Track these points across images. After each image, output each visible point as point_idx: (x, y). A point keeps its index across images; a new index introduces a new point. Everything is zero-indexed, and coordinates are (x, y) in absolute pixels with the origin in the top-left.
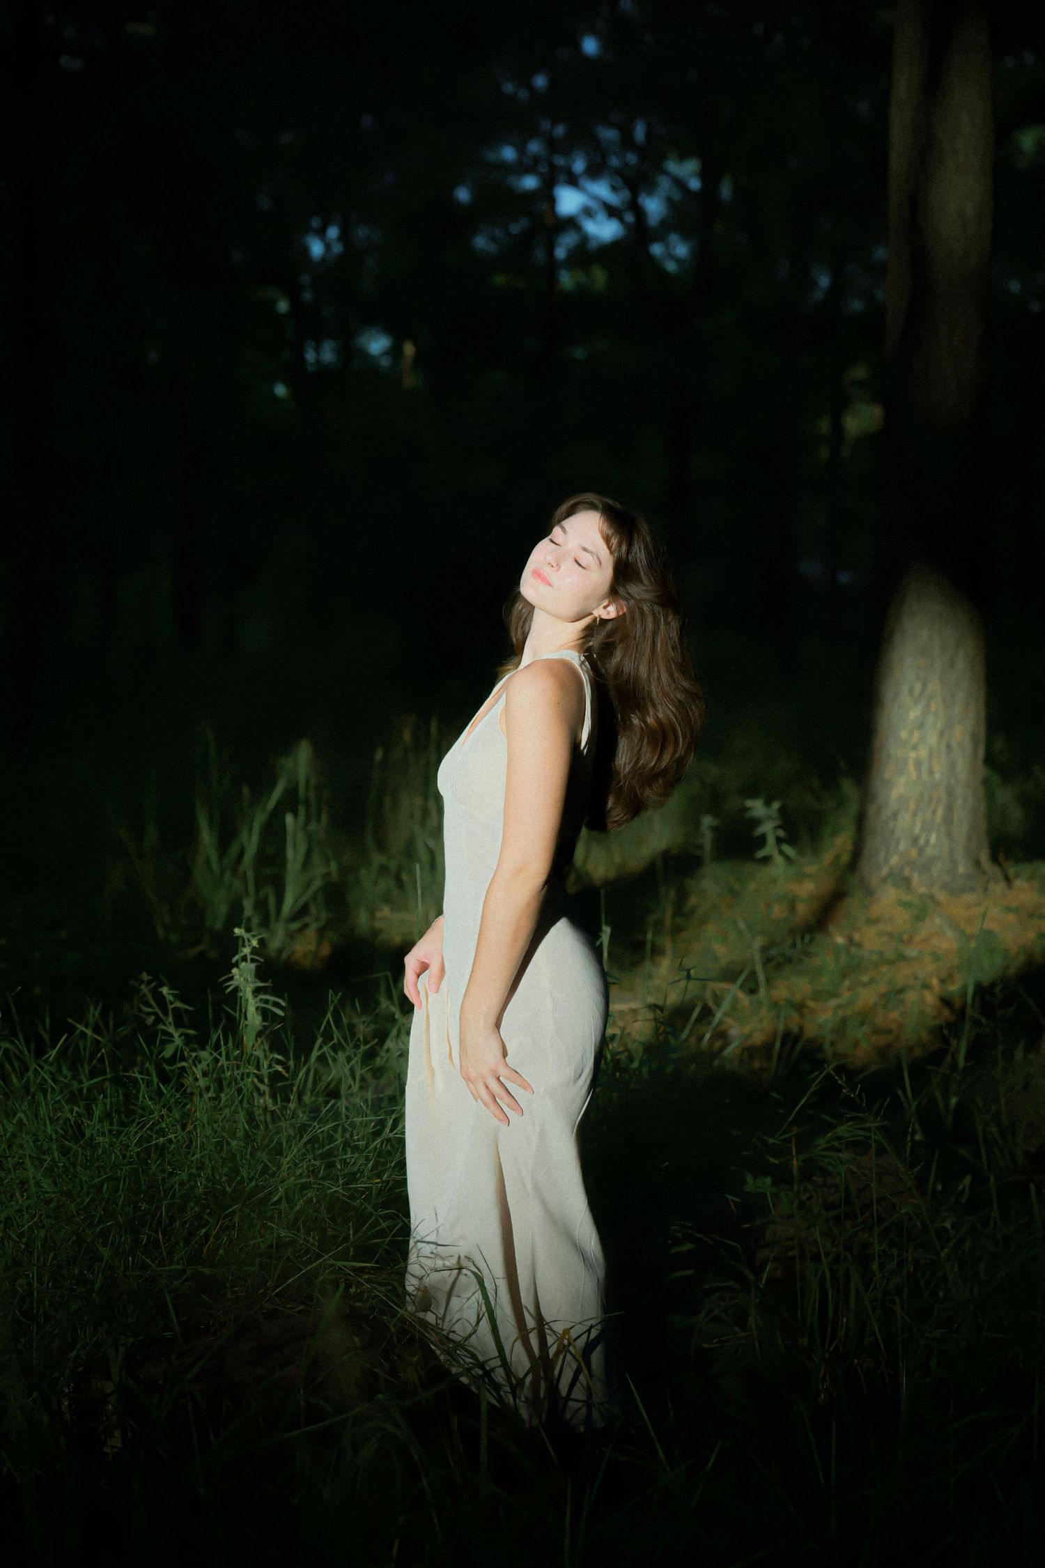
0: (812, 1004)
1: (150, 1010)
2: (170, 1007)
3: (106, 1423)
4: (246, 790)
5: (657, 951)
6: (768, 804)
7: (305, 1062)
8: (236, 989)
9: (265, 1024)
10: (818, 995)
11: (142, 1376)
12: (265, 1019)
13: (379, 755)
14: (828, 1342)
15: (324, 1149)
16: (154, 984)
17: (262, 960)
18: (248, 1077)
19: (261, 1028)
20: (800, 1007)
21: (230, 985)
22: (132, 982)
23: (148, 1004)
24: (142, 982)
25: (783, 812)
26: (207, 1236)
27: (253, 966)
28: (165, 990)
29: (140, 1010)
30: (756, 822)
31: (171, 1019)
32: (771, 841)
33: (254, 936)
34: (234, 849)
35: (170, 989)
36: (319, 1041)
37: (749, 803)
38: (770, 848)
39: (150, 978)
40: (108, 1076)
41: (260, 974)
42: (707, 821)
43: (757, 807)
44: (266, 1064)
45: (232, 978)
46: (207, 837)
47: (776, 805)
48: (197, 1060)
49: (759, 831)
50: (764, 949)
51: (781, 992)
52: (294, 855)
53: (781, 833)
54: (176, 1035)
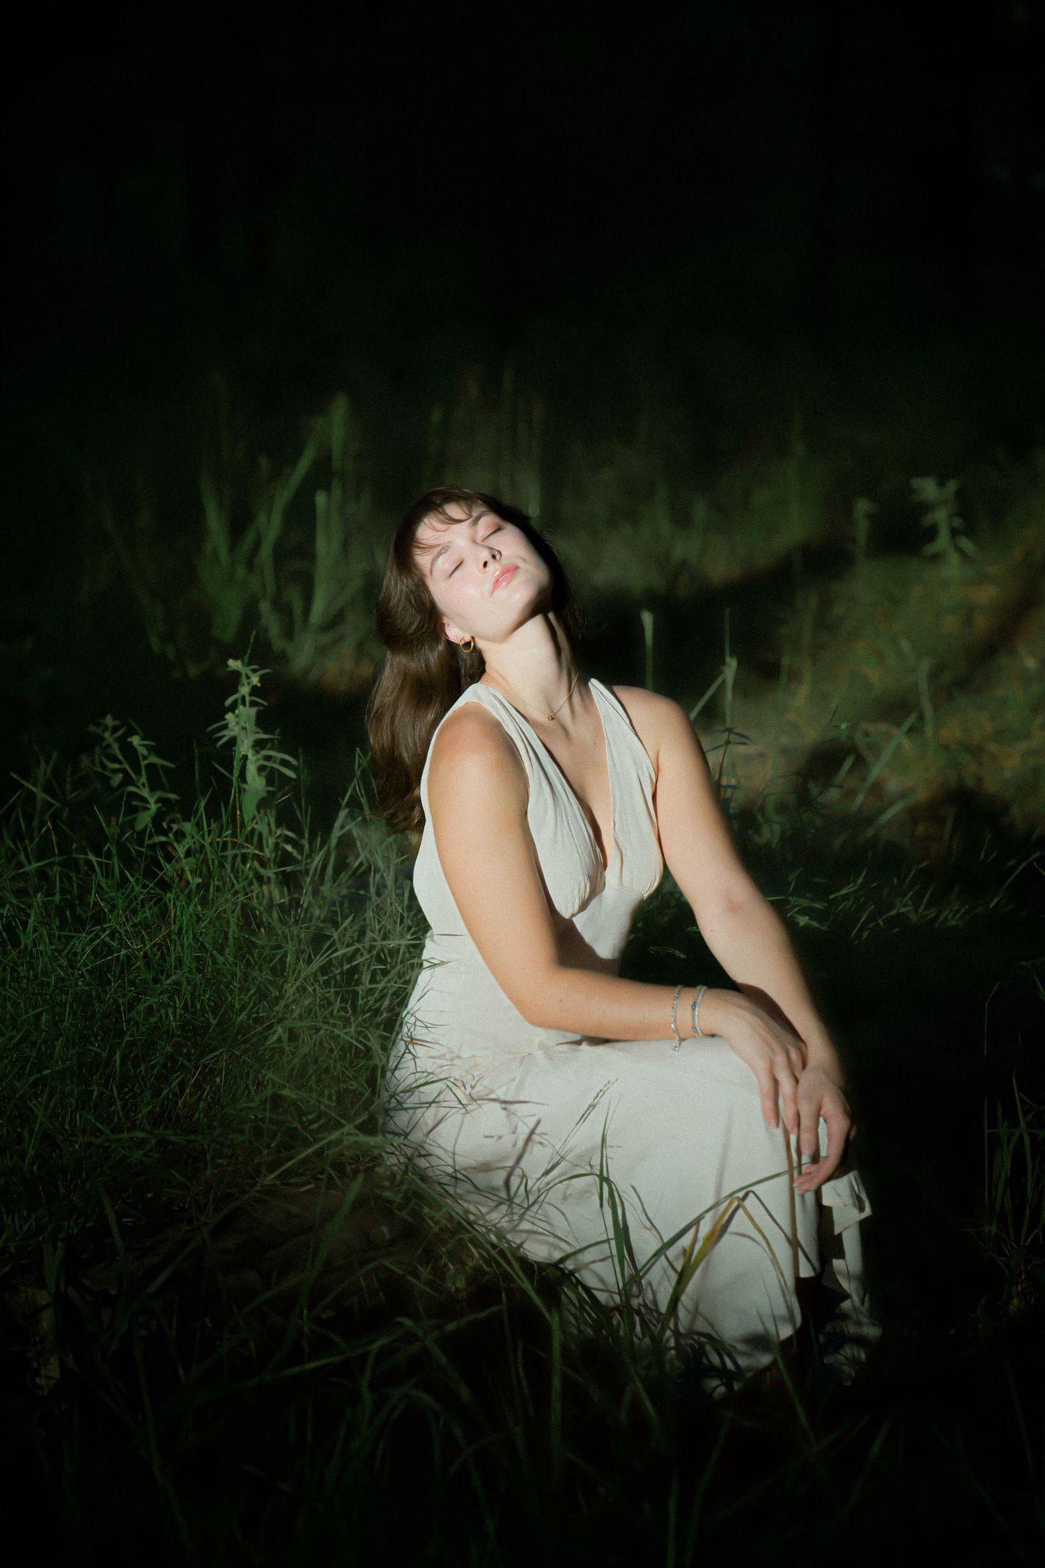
0: (993, 747)
1: (116, 766)
2: (143, 763)
3: (39, 1346)
4: (264, 462)
5: (795, 676)
6: (941, 484)
7: (324, 843)
8: (233, 741)
9: (270, 789)
10: (1001, 736)
11: (88, 1283)
12: (269, 782)
13: (436, 416)
14: (1024, 1229)
15: (343, 969)
16: (120, 733)
17: (266, 704)
18: (244, 861)
19: (264, 794)
20: (977, 751)
21: (224, 736)
22: (92, 729)
23: (114, 759)
24: (106, 728)
25: (961, 495)
26: (182, 1085)
27: (253, 711)
28: (136, 740)
29: (104, 767)
30: (925, 508)
31: (144, 779)
32: (944, 533)
33: (254, 671)
34: (249, 538)
35: (143, 739)
36: (343, 814)
37: (916, 482)
38: (942, 542)
39: (117, 723)
40: (57, 859)
41: (263, 721)
42: (863, 507)
43: (928, 488)
44: (271, 841)
45: (225, 727)
46: (215, 522)
47: (952, 486)
48: (180, 835)
49: (928, 520)
50: (932, 676)
51: (953, 731)
52: (326, 546)
53: (958, 522)
54: (152, 800)
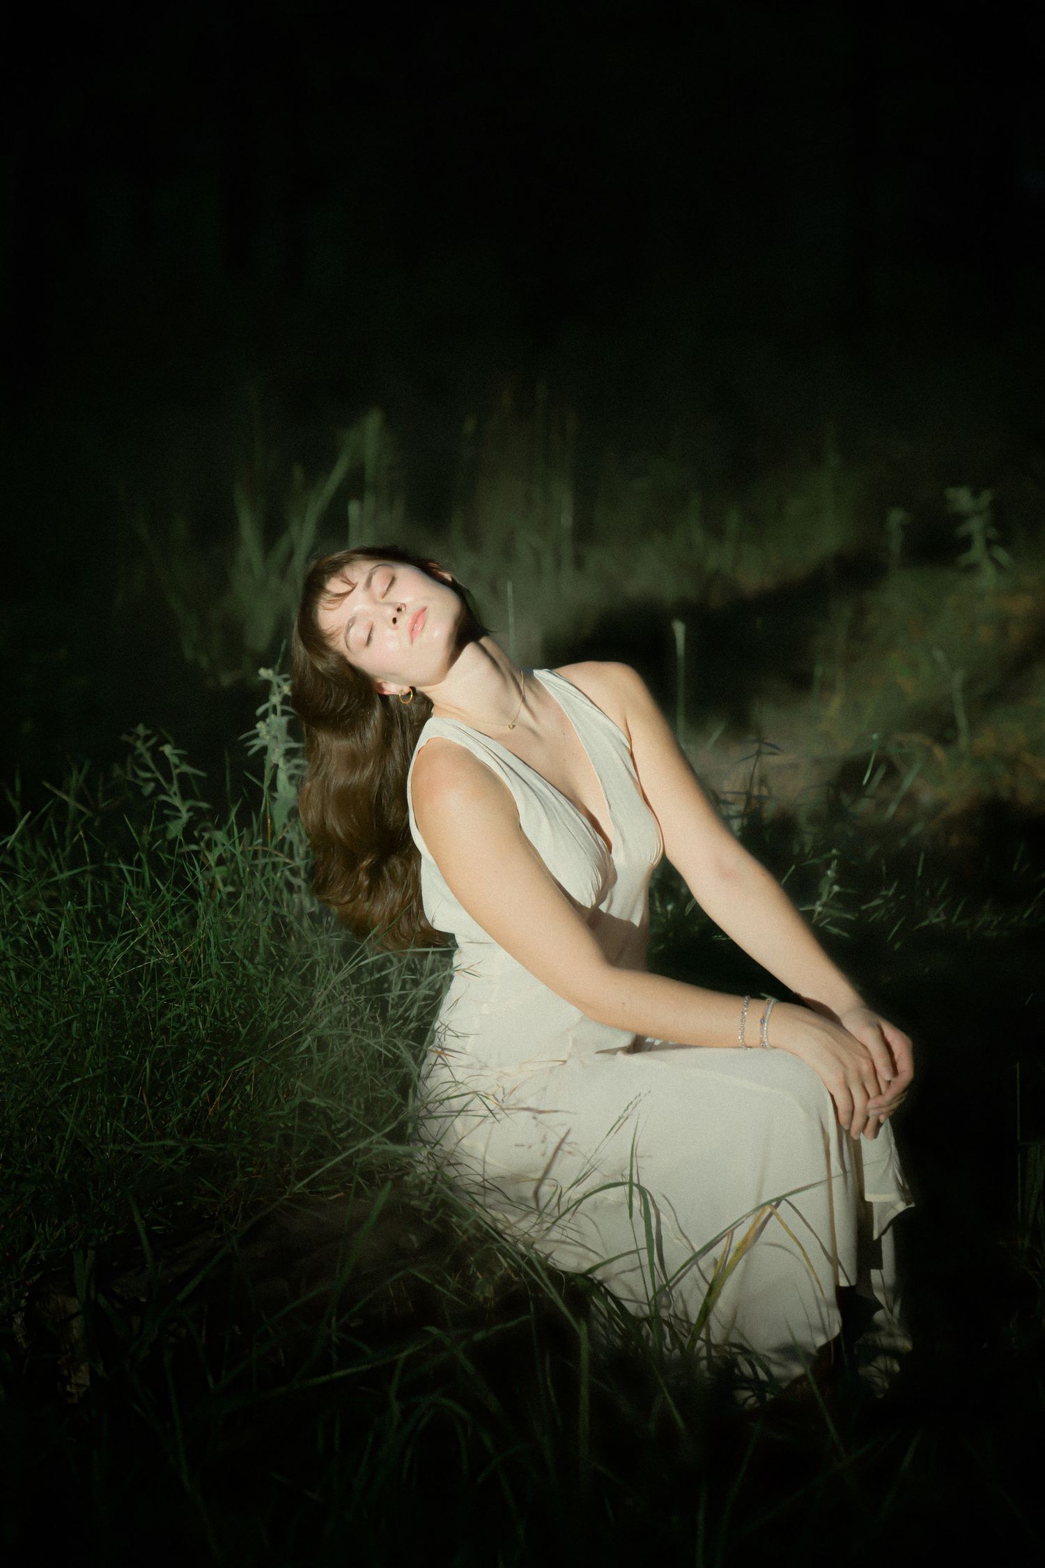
0: (1027, 758)
1: (148, 775)
2: (175, 772)
3: (70, 1353)
4: (298, 472)
5: (828, 686)
6: (976, 494)
8: (264, 750)
10: (1037, 747)
11: (118, 1291)
15: (373, 978)
16: (152, 742)
18: (275, 870)
20: (1012, 762)
21: (254, 745)
22: (124, 737)
23: (146, 768)
24: (138, 737)
25: (995, 505)
26: (212, 1093)
27: (284, 720)
28: (167, 749)
29: (136, 775)
30: (961, 518)
31: (175, 788)
32: (978, 543)
33: (286, 680)
35: (175, 748)
37: (951, 493)
38: (977, 552)
39: (149, 732)
40: (89, 868)
41: (293, 730)
42: (896, 517)
43: (962, 498)
44: (302, 850)
45: (256, 736)
46: (248, 531)
47: (986, 497)
48: (212, 844)
49: (962, 530)
50: (967, 687)
51: (987, 741)
53: (993, 532)
54: (183, 810)
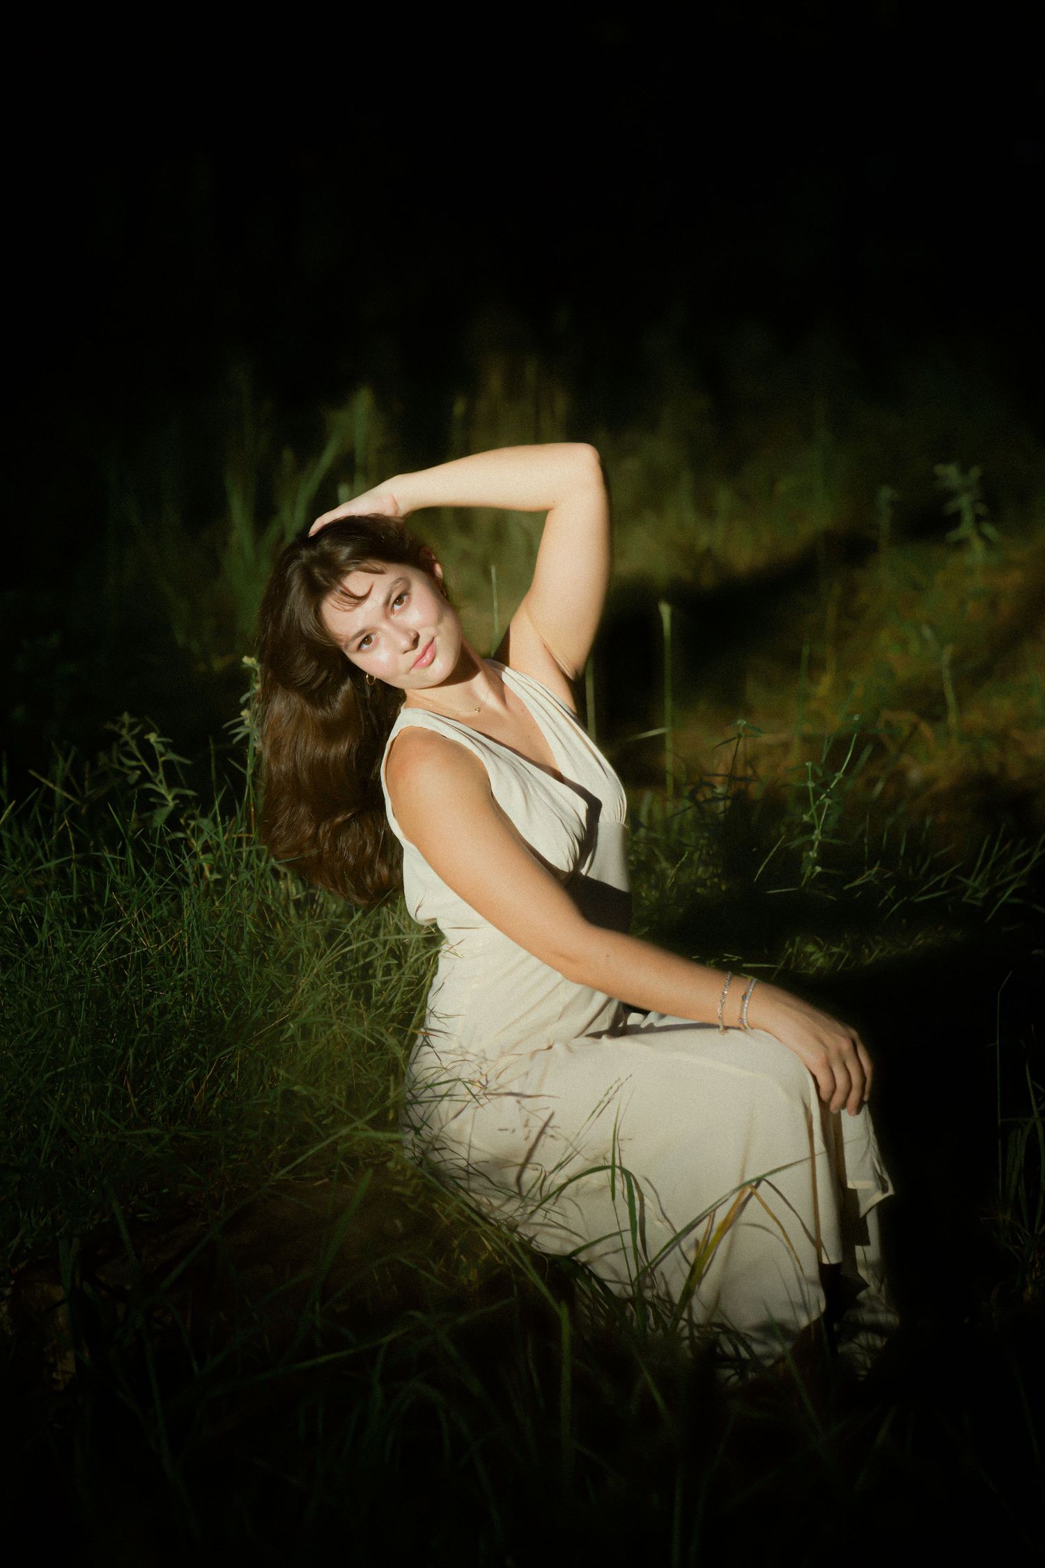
0: (1016, 734)
1: (134, 763)
2: (161, 760)
3: (55, 1341)
4: (288, 456)
5: (816, 666)
6: (964, 470)
8: (247, 738)
10: (1026, 722)
11: (103, 1279)
13: (459, 408)
16: (138, 729)
18: (259, 857)
20: (1001, 738)
21: (239, 732)
22: (109, 726)
23: (131, 756)
24: (123, 726)
25: (984, 481)
26: (197, 1081)
28: (152, 738)
29: (121, 764)
30: (951, 495)
31: (161, 776)
32: (968, 518)
35: (159, 736)
37: (940, 469)
38: (966, 528)
39: (133, 720)
40: (74, 857)
42: (886, 494)
43: (950, 474)
45: (241, 723)
46: (239, 515)
47: (975, 472)
48: (198, 831)
49: (951, 507)
50: (955, 663)
51: (975, 717)
53: (980, 509)
54: (169, 798)
